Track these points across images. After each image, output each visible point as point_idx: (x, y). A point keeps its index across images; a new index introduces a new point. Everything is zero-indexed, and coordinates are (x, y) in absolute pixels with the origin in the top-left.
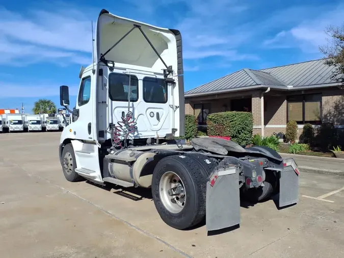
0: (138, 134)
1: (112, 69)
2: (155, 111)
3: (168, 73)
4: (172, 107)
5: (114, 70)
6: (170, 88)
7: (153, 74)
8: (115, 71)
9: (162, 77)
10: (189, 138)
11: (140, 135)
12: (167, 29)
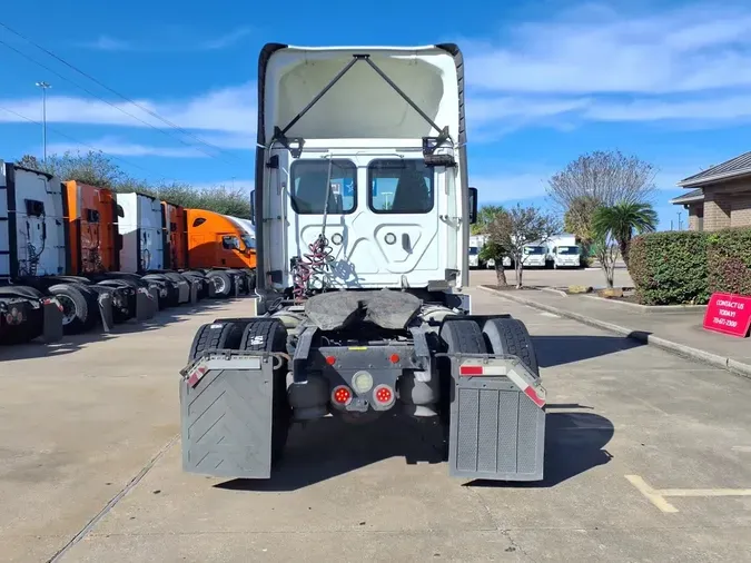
0: (357, 279)
1: (296, 153)
2: (399, 232)
3: (435, 144)
4: (446, 219)
5: (303, 154)
6: (440, 177)
7: (394, 151)
8: (304, 156)
9: (420, 155)
10: (694, 294)
11: (360, 282)
12: (432, 47)
